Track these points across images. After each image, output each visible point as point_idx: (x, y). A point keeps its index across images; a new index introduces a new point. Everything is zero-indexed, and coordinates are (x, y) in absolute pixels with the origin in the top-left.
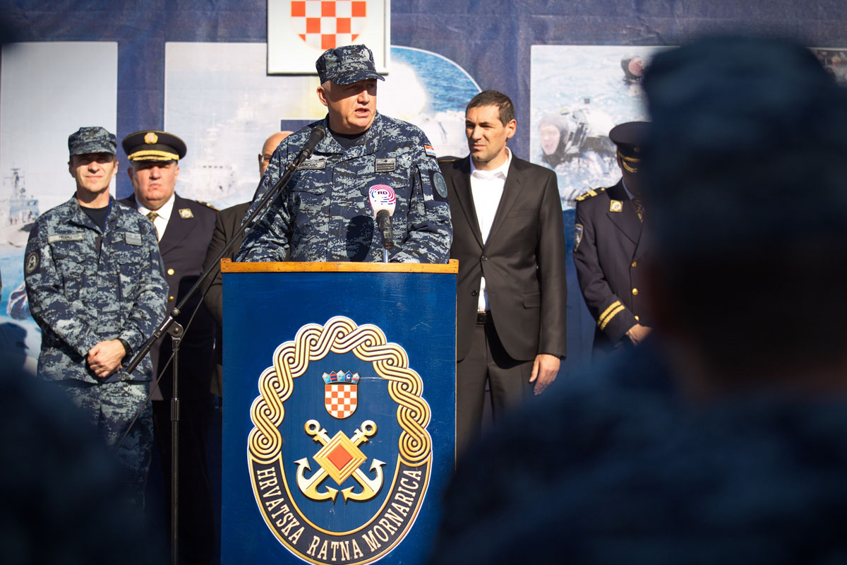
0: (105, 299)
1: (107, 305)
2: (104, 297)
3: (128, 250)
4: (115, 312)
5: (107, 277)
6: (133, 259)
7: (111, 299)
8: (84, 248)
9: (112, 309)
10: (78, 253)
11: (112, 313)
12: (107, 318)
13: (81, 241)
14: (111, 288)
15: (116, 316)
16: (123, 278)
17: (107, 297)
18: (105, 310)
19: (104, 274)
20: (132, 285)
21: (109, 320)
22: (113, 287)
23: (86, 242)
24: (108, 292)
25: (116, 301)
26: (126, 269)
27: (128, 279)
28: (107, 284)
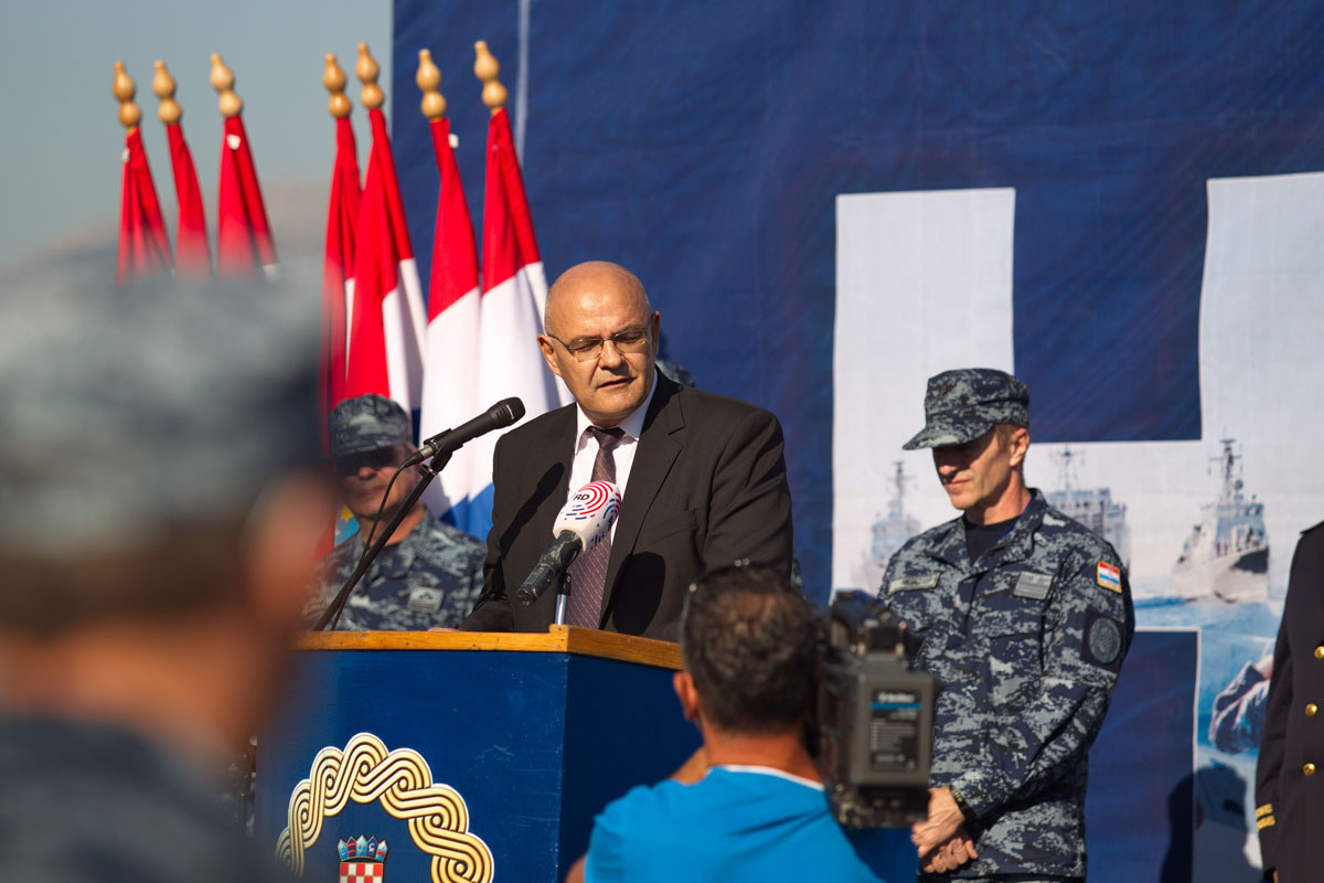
0: (950, 707)
1: (953, 718)
2: (948, 703)
3: (1011, 609)
4: (968, 734)
5: (962, 662)
6: (1018, 626)
7: (962, 706)
8: (933, 603)
9: (962, 728)
10: (919, 614)
11: (960, 735)
12: (947, 745)
13: (930, 590)
14: (965, 685)
15: (970, 742)
16: (996, 665)
17: (953, 703)
18: (948, 728)
19: (959, 656)
20: (1018, 680)
21: (952, 749)
22: (970, 683)
23: (941, 592)
24: (958, 692)
25: (974, 711)
26: (1001, 648)
27: (1007, 668)
28: (960, 676)
